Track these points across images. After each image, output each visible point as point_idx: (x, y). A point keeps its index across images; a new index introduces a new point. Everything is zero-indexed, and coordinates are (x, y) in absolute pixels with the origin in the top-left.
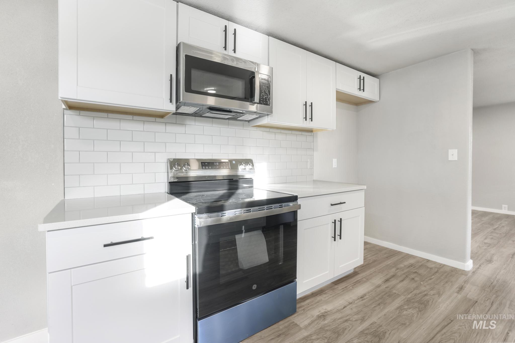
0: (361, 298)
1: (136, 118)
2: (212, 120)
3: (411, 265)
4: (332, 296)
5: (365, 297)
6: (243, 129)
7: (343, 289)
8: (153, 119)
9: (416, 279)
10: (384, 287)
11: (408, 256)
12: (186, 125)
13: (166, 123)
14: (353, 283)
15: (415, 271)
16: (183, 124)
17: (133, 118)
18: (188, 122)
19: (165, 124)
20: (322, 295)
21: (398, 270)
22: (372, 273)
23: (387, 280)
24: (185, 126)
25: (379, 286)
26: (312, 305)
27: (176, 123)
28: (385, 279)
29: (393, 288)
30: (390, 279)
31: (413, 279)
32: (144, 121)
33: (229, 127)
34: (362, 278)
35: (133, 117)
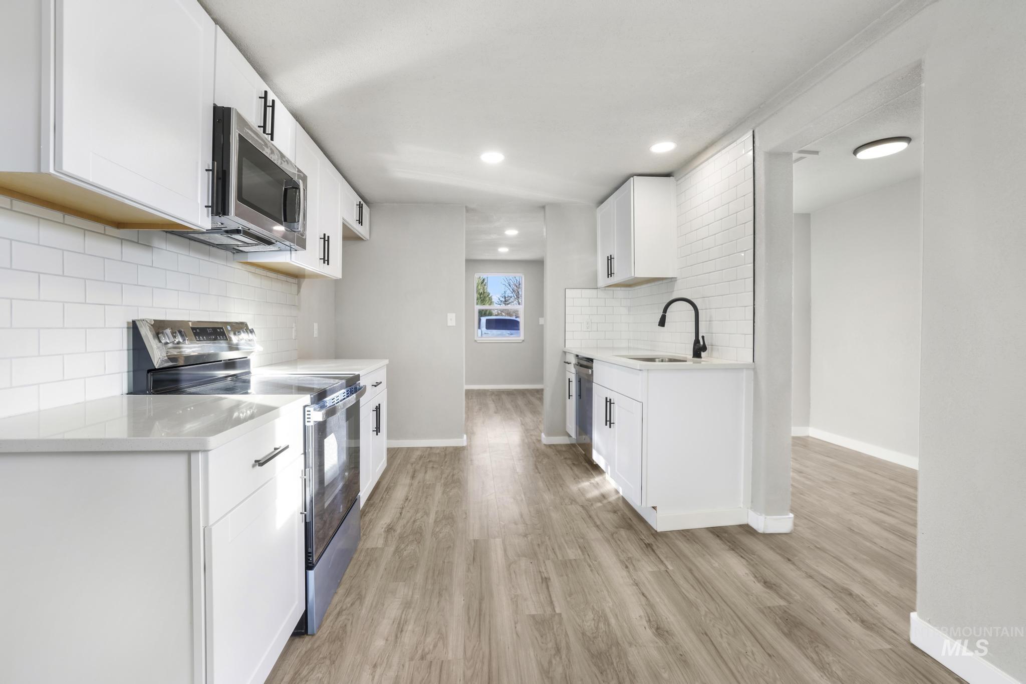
0: (407, 499)
1: (71, 219)
2: (190, 243)
3: (421, 457)
4: (377, 511)
5: (409, 498)
6: (227, 266)
7: (380, 500)
8: (99, 227)
9: (435, 466)
10: (416, 483)
11: (410, 450)
12: (154, 248)
13: (122, 239)
14: (385, 492)
15: (428, 460)
16: (148, 246)
17: (64, 221)
18: (157, 243)
19: (120, 240)
20: (366, 515)
21: (414, 465)
22: (392, 476)
23: (413, 477)
24: (152, 249)
25: (411, 485)
26: (367, 527)
27: (138, 243)
28: (410, 476)
29: (424, 481)
30: (414, 474)
31: (433, 467)
32: (85, 230)
33: (210, 260)
34: (389, 484)
35: (64, 217)
